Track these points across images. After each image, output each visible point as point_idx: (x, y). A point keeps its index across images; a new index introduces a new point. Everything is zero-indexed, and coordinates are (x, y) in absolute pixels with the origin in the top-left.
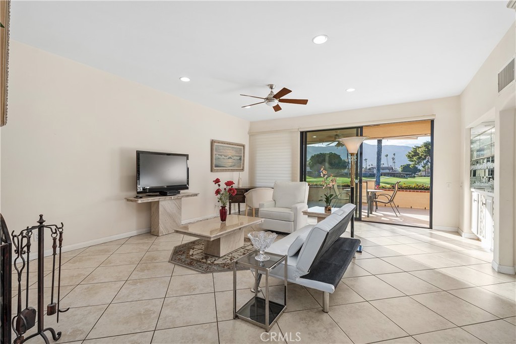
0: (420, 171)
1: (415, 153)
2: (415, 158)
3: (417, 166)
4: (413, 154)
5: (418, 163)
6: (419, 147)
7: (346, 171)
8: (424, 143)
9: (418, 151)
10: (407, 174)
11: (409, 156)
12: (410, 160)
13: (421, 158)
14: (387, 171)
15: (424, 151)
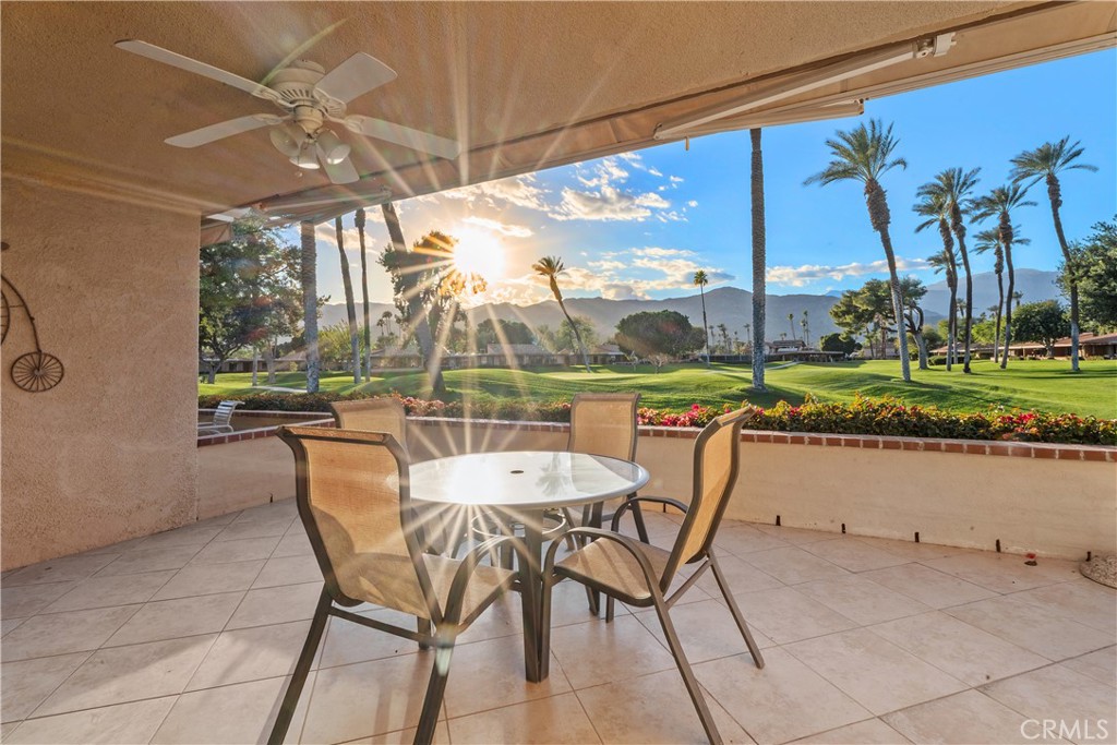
0: (860, 347)
1: (850, 309)
2: (848, 318)
3: (854, 336)
4: (843, 308)
5: (858, 329)
6: (856, 294)
7: (705, 351)
8: (868, 284)
9: (854, 303)
10: (833, 356)
11: (836, 314)
12: (839, 324)
13: (862, 317)
14: (793, 350)
15: (870, 302)
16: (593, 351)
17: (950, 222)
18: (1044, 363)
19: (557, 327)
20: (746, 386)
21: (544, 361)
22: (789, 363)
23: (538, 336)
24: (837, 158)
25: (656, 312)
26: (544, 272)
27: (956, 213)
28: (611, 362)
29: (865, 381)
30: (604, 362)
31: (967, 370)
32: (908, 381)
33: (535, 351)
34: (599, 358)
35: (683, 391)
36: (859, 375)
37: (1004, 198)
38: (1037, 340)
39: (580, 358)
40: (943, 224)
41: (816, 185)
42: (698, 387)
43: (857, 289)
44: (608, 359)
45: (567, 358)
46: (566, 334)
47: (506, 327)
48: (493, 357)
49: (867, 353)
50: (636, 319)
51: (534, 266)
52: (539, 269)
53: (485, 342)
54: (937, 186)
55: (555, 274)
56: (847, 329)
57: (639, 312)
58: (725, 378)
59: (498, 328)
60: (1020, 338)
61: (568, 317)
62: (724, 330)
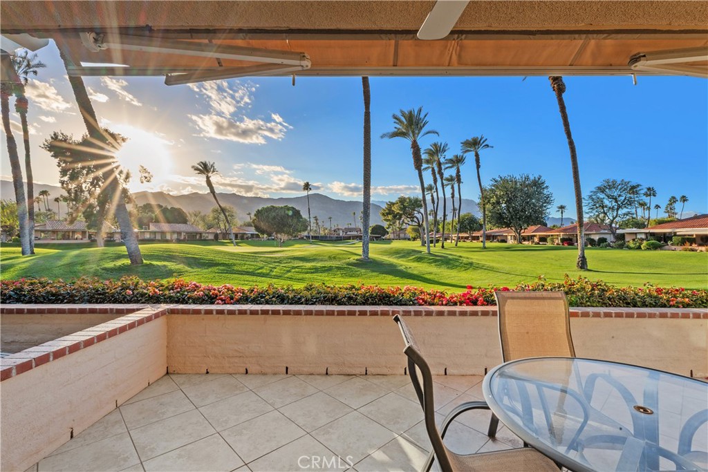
0: (388, 233)
1: (390, 212)
2: (390, 217)
4: (387, 211)
6: (393, 204)
8: (399, 198)
9: (393, 209)
10: (376, 237)
11: (383, 214)
12: (385, 220)
13: (397, 217)
14: (355, 233)
15: (401, 209)
16: (234, 230)
17: (436, 169)
18: (468, 243)
19: (209, 211)
20: (358, 257)
21: (198, 237)
22: (355, 241)
23: (191, 219)
24: (398, 126)
25: (280, 206)
26: (201, 172)
27: (440, 164)
28: (247, 238)
29: (410, 253)
30: (242, 238)
31: (443, 247)
32: (429, 253)
33: (191, 230)
34: (239, 236)
35: (322, 261)
36: (391, 249)
37: (457, 161)
38: (466, 232)
39: (225, 235)
40: (433, 170)
41: (386, 139)
42: (330, 258)
43: (394, 201)
44: (245, 237)
45: (216, 236)
46: (215, 218)
47: (164, 210)
48: (155, 233)
49: (392, 236)
50: (268, 210)
51: (193, 167)
52: (197, 169)
53: (145, 221)
54: (431, 150)
55: (210, 174)
56: (388, 223)
57: (269, 205)
58: (342, 252)
59: (157, 211)
60: (460, 231)
61: (220, 206)
62: (316, 220)
